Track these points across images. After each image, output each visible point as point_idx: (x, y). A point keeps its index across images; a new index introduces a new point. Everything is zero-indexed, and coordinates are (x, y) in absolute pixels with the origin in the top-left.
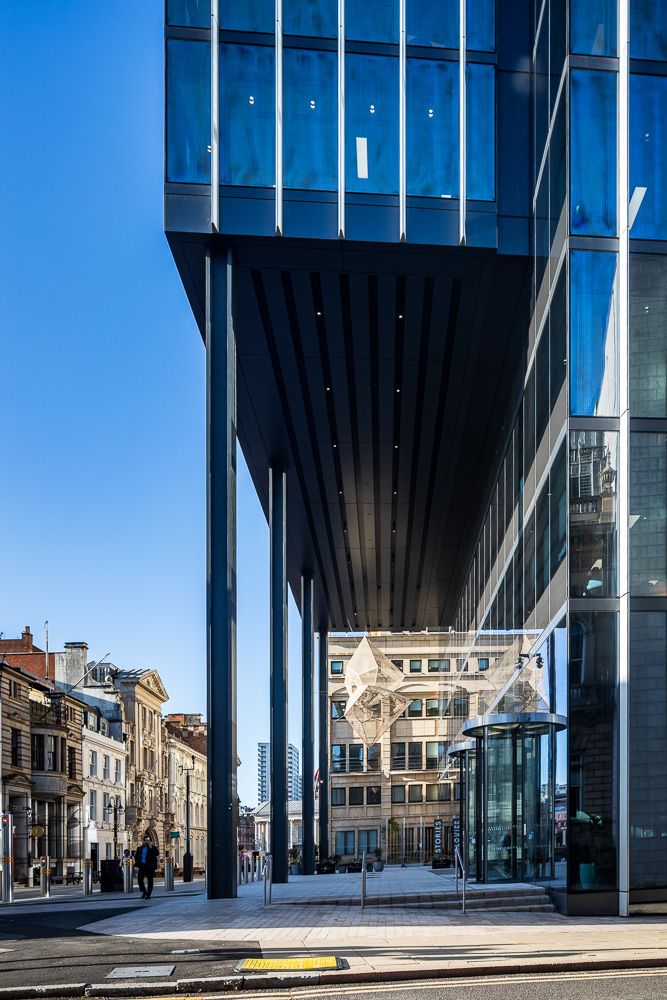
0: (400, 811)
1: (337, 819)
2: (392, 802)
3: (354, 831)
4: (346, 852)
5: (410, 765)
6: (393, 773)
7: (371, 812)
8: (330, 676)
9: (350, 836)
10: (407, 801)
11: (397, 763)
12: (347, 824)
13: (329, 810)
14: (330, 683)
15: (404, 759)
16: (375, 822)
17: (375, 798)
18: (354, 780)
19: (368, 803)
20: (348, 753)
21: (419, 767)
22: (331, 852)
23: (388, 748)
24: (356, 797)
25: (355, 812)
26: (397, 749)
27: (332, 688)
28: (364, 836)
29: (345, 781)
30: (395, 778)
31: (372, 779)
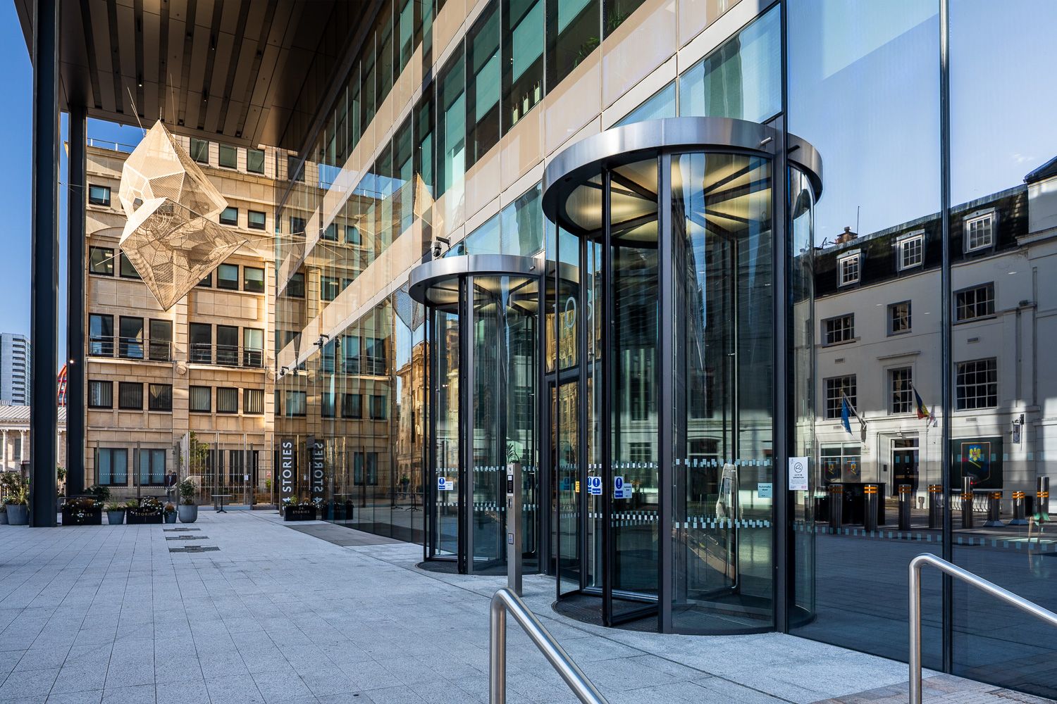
0: (202, 424)
1: (98, 429)
2: (191, 411)
3: (126, 450)
4: (113, 483)
5: (218, 358)
6: (193, 366)
7: (155, 421)
8: (88, 206)
9: (120, 458)
10: (214, 409)
11: (198, 352)
12: (115, 437)
13: (86, 414)
14: (88, 218)
15: (210, 348)
16: (162, 438)
17: (163, 403)
18: (127, 371)
19: (150, 409)
20: (117, 329)
21: (234, 363)
22: (89, 482)
23: (185, 329)
24: (130, 397)
25: (129, 420)
26: (199, 333)
27: (93, 225)
28: (145, 458)
29: (112, 371)
30: (196, 375)
31: (157, 373)
